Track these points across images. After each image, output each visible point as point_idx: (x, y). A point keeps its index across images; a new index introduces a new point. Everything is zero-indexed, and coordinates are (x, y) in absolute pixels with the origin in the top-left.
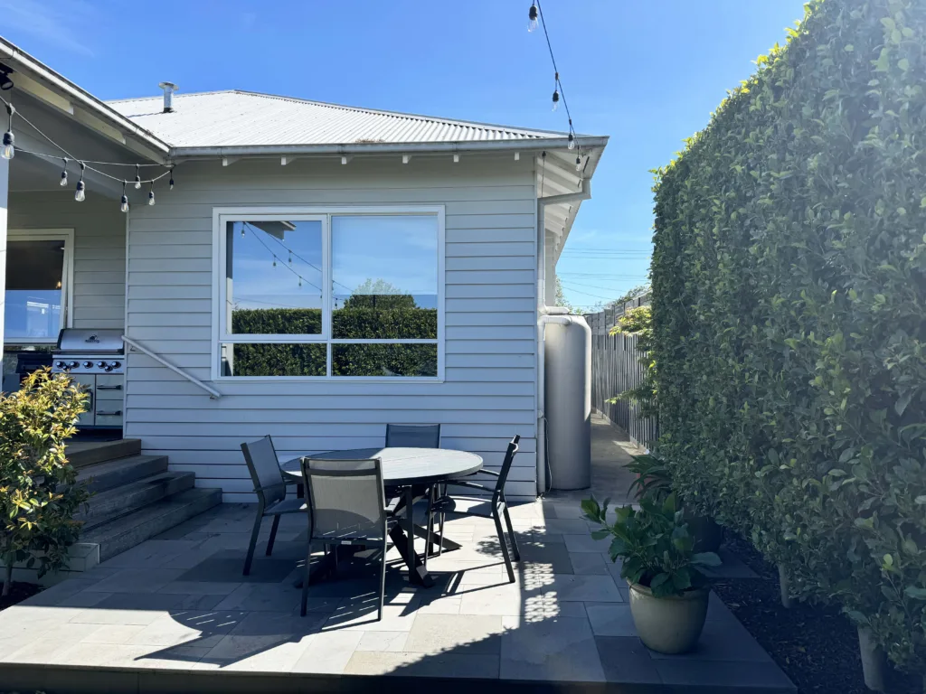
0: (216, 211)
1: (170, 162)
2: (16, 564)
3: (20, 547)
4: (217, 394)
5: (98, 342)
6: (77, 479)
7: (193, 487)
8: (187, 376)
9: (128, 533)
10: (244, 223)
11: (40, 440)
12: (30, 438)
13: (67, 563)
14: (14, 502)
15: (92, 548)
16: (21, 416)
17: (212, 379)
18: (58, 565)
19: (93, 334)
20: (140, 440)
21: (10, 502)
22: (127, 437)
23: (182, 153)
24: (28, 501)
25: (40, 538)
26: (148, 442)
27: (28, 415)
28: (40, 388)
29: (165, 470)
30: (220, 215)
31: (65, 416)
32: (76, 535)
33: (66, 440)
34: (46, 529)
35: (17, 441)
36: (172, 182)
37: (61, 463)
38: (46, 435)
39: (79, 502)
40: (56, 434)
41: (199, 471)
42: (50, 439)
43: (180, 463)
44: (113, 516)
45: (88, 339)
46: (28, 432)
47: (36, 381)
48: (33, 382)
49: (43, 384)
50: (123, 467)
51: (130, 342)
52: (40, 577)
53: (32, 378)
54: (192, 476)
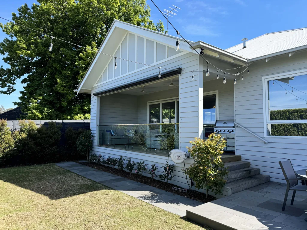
0: (263, 78)
1: (247, 65)
2: (209, 190)
3: (210, 185)
4: (267, 142)
5: (227, 124)
6: (224, 166)
7: (259, 174)
8: (255, 135)
9: (240, 186)
10: (274, 80)
11: (214, 154)
12: (212, 153)
13: (222, 192)
14: (208, 171)
15: (229, 189)
16: (209, 147)
17: (265, 137)
18: (220, 192)
19: (225, 121)
20: (241, 156)
21: (207, 171)
22: (237, 154)
23: (251, 61)
24: (212, 172)
25: (215, 183)
26: (243, 156)
27: (211, 146)
28: (213, 139)
29: (249, 167)
30: (265, 79)
31: (220, 147)
32: (224, 184)
33: (221, 154)
34: (217, 181)
35: (208, 153)
36: (248, 71)
37: (220, 162)
38: (216, 153)
39: (225, 174)
40: (218, 153)
41: (261, 169)
42: (216, 154)
43: (255, 165)
44: (234, 180)
45: (223, 123)
46: (211, 151)
47: (212, 136)
48: (211, 136)
49: (214, 137)
50: (236, 164)
51: (236, 124)
52: (215, 195)
53: (211, 135)
54: (259, 170)
